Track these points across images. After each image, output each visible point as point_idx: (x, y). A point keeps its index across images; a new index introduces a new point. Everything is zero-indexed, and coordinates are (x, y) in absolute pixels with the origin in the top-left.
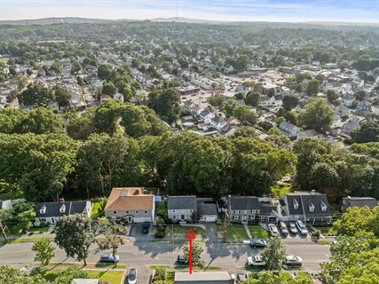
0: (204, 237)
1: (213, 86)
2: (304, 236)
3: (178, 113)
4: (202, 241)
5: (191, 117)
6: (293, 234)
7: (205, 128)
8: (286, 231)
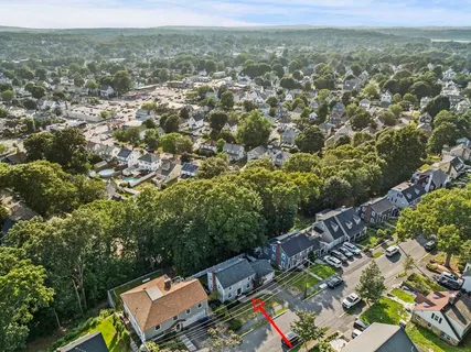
0: (281, 303)
1: (103, 116)
2: (358, 256)
3: (85, 161)
4: (283, 308)
5: (104, 163)
6: (350, 258)
7: (136, 173)
8: (344, 258)
